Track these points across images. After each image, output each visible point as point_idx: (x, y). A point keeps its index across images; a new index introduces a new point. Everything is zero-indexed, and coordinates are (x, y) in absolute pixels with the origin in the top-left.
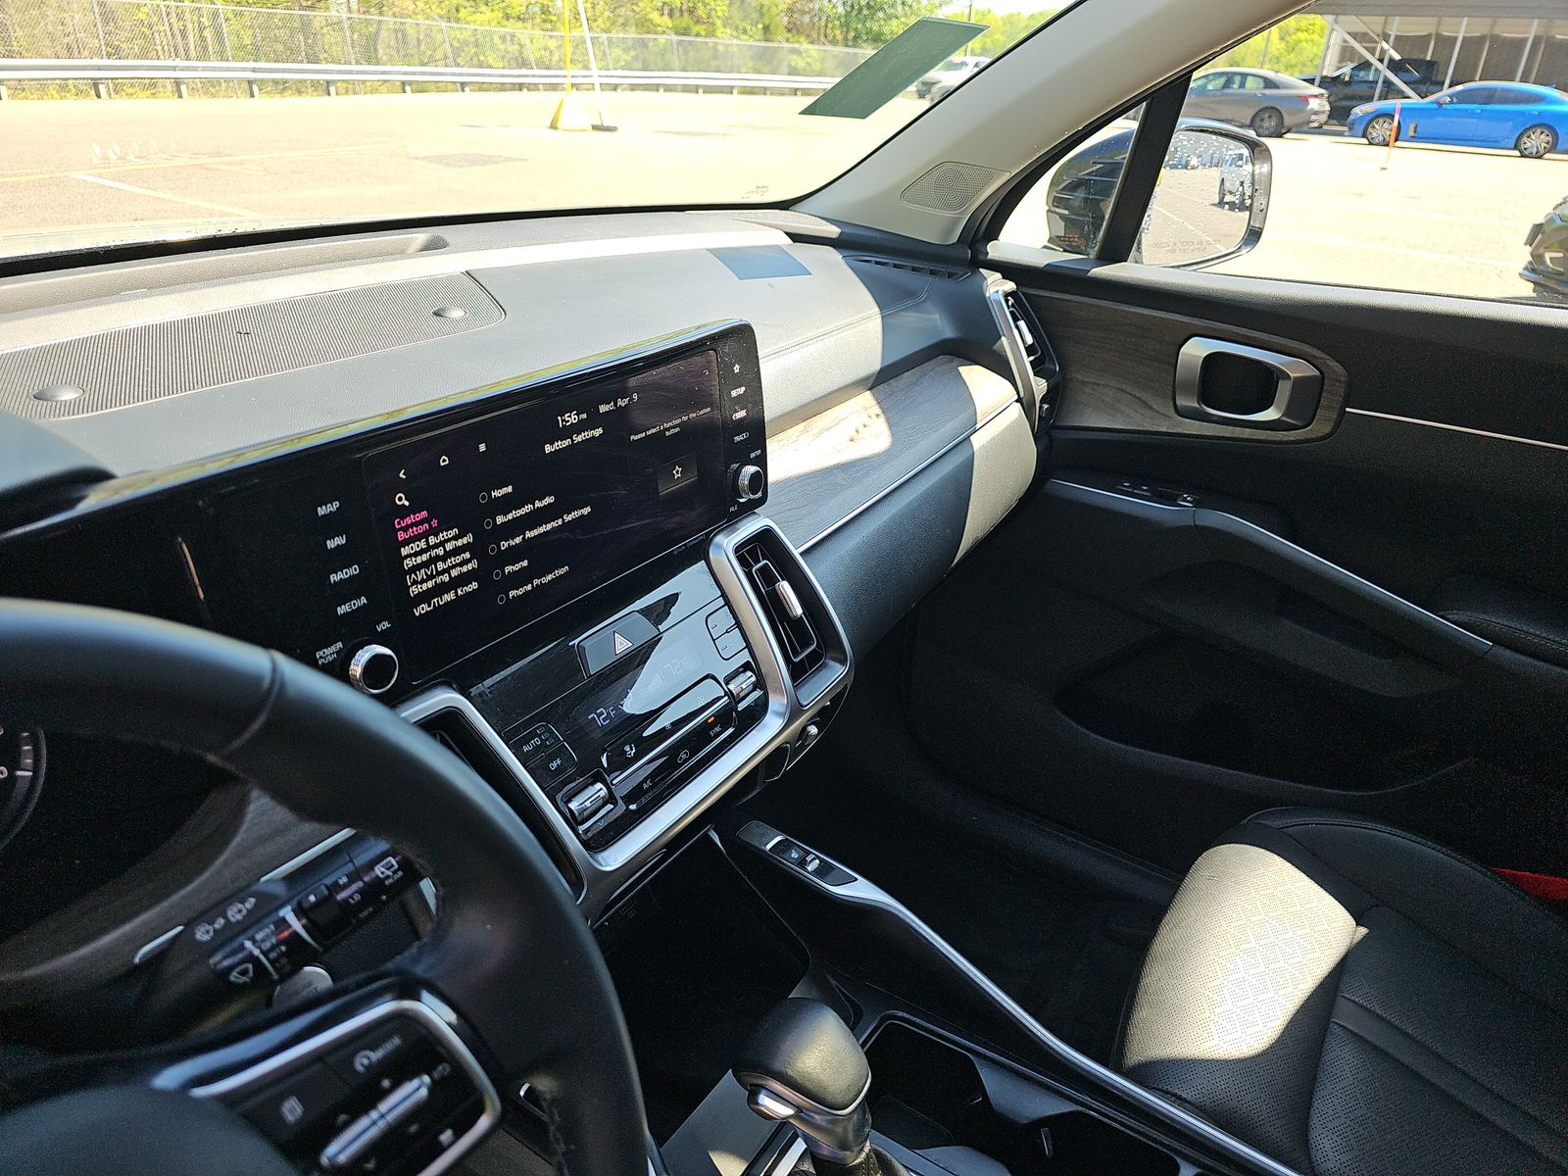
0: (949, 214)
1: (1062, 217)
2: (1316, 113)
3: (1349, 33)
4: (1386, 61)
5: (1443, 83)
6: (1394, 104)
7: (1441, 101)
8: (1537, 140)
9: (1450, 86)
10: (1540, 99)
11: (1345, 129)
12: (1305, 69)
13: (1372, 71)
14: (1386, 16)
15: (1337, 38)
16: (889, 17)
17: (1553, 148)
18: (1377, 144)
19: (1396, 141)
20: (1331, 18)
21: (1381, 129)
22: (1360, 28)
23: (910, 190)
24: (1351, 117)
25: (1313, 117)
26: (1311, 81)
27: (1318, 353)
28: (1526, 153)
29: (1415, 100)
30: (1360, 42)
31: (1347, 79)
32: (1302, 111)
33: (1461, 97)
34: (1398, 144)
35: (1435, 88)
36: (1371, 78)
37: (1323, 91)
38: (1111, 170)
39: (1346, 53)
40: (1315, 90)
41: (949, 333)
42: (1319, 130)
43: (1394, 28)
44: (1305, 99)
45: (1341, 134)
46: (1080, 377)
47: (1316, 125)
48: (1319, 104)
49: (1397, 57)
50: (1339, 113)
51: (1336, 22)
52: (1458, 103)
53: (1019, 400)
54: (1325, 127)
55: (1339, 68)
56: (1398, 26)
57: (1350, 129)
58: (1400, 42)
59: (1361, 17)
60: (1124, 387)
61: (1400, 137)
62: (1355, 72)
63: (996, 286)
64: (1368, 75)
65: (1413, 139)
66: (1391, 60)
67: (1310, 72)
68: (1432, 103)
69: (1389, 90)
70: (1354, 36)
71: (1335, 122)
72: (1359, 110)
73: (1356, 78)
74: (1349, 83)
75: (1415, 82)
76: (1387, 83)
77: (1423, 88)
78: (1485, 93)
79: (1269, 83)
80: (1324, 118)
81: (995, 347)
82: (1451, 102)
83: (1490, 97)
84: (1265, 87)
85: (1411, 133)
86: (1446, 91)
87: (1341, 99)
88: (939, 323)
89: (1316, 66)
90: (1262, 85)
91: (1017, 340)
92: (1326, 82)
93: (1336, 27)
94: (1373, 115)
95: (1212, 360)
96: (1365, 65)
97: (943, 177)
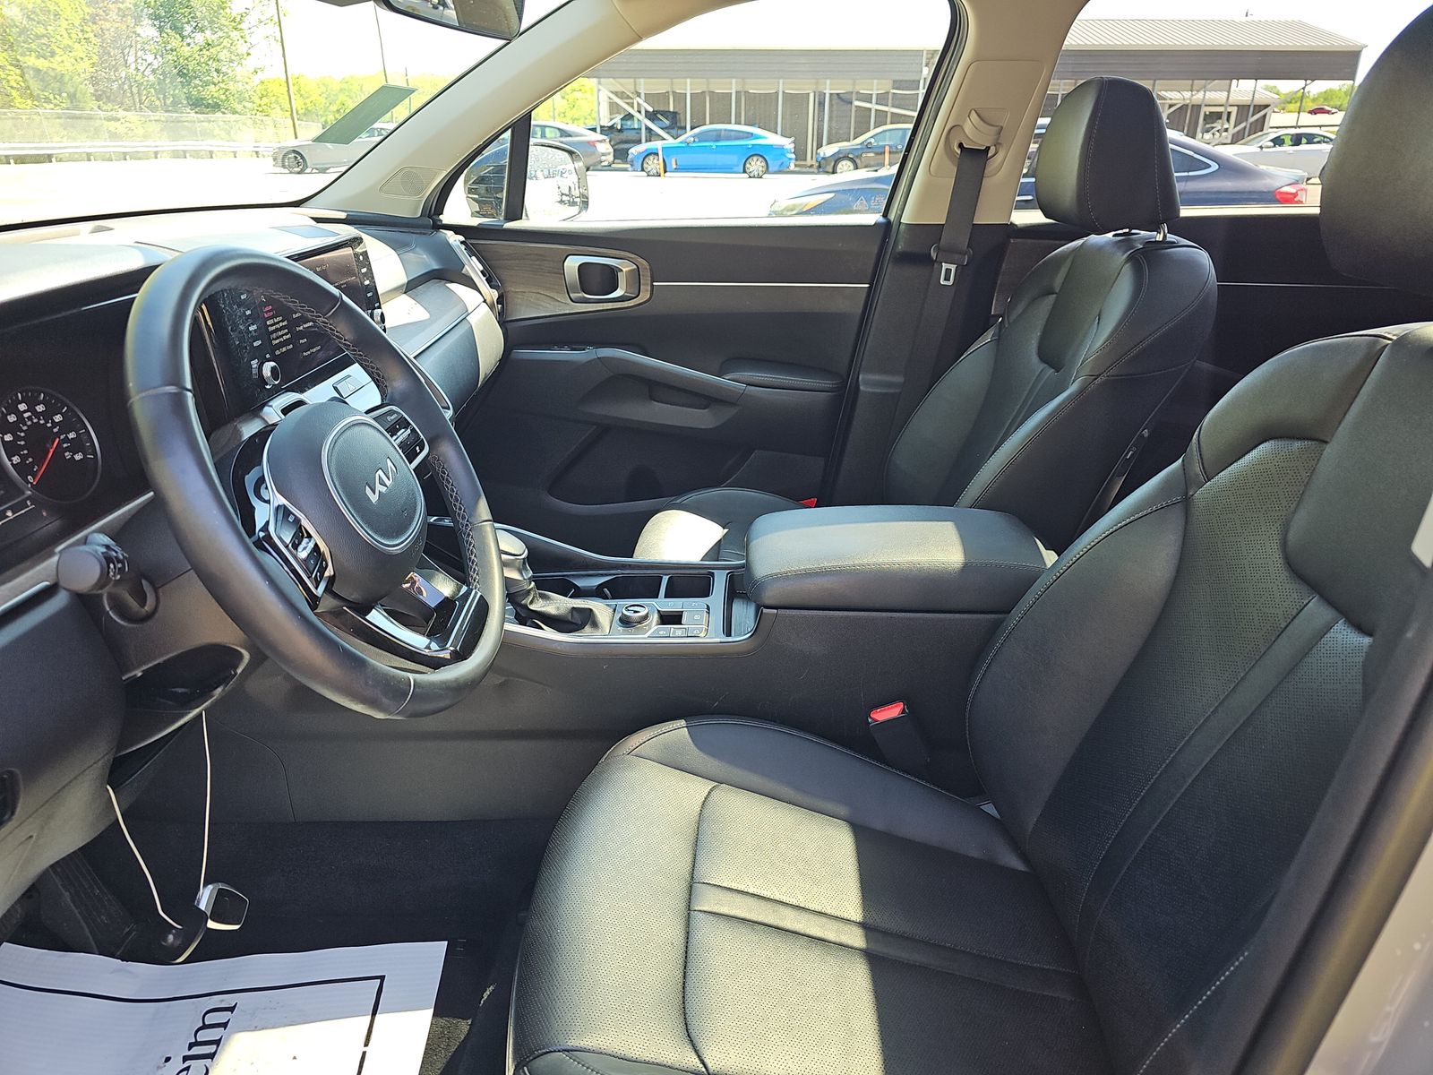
0: (416, 198)
1: (474, 199)
2: (603, 155)
3: (612, 92)
4: (643, 112)
5: (685, 128)
6: (657, 145)
7: (688, 141)
8: (756, 165)
9: (692, 129)
10: (751, 136)
11: (628, 166)
12: (586, 121)
13: (636, 121)
14: (672, 79)
15: (605, 95)
16: (207, 84)
17: (767, 171)
18: (654, 176)
19: (665, 172)
20: (595, 80)
21: (654, 164)
22: (619, 88)
23: (384, 186)
24: (630, 157)
25: (603, 158)
26: (594, 130)
27: (633, 256)
28: (752, 175)
29: (670, 141)
30: (621, 99)
31: (619, 127)
32: (594, 153)
33: (702, 137)
34: (666, 174)
35: (680, 132)
36: (636, 126)
37: (605, 137)
38: (500, 169)
39: (614, 108)
40: (598, 136)
41: (435, 266)
42: (609, 168)
43: (642, 87)
44: (592, 144)
45: (626, 170)
46: (513, 289)
47: (606, 163)
48: (605, 148)
49: (651, 109)
50: (621, 154)
51: (599, 83)
52: (699, 142)
53: (485, 301)
54: (613, 166)
55: (611, 119)
56: (644, 86)
57: (632, 165)
58: (649, 98)
59: (618, 80)
60: (539, 291)
61: (668, 170)
62: (624, 122)
63: (454, 239)
64: (633, 124)
65: (677, 170)
66: (646, 112)
67: (592, 124)
68: (681, 142)
69: (651, 135)
70: (616, 94)
71: (619, 161)
72: (635, 150)
73: (625, 127)
74: (620, 131)
75: (666, 128)
76: (648, 129)
77: (674, 132)
78: (714, 133)
79: (564, 133)
80: (611, 158)
81: (463, 272)
82: (694, 141)
83: (718, 136)
84: (561, 136)
85: (675, 167)
86: (689, 133)
87: (620, 143)
88: (427, 260)
89: (594, 119)
90: (558, 134)
91: (473, 267)
92: (605, 130)
93: (600, 87)
94: (645, 154)
95: (582, 267)
96: (629, 117)
97: (406, 177)
